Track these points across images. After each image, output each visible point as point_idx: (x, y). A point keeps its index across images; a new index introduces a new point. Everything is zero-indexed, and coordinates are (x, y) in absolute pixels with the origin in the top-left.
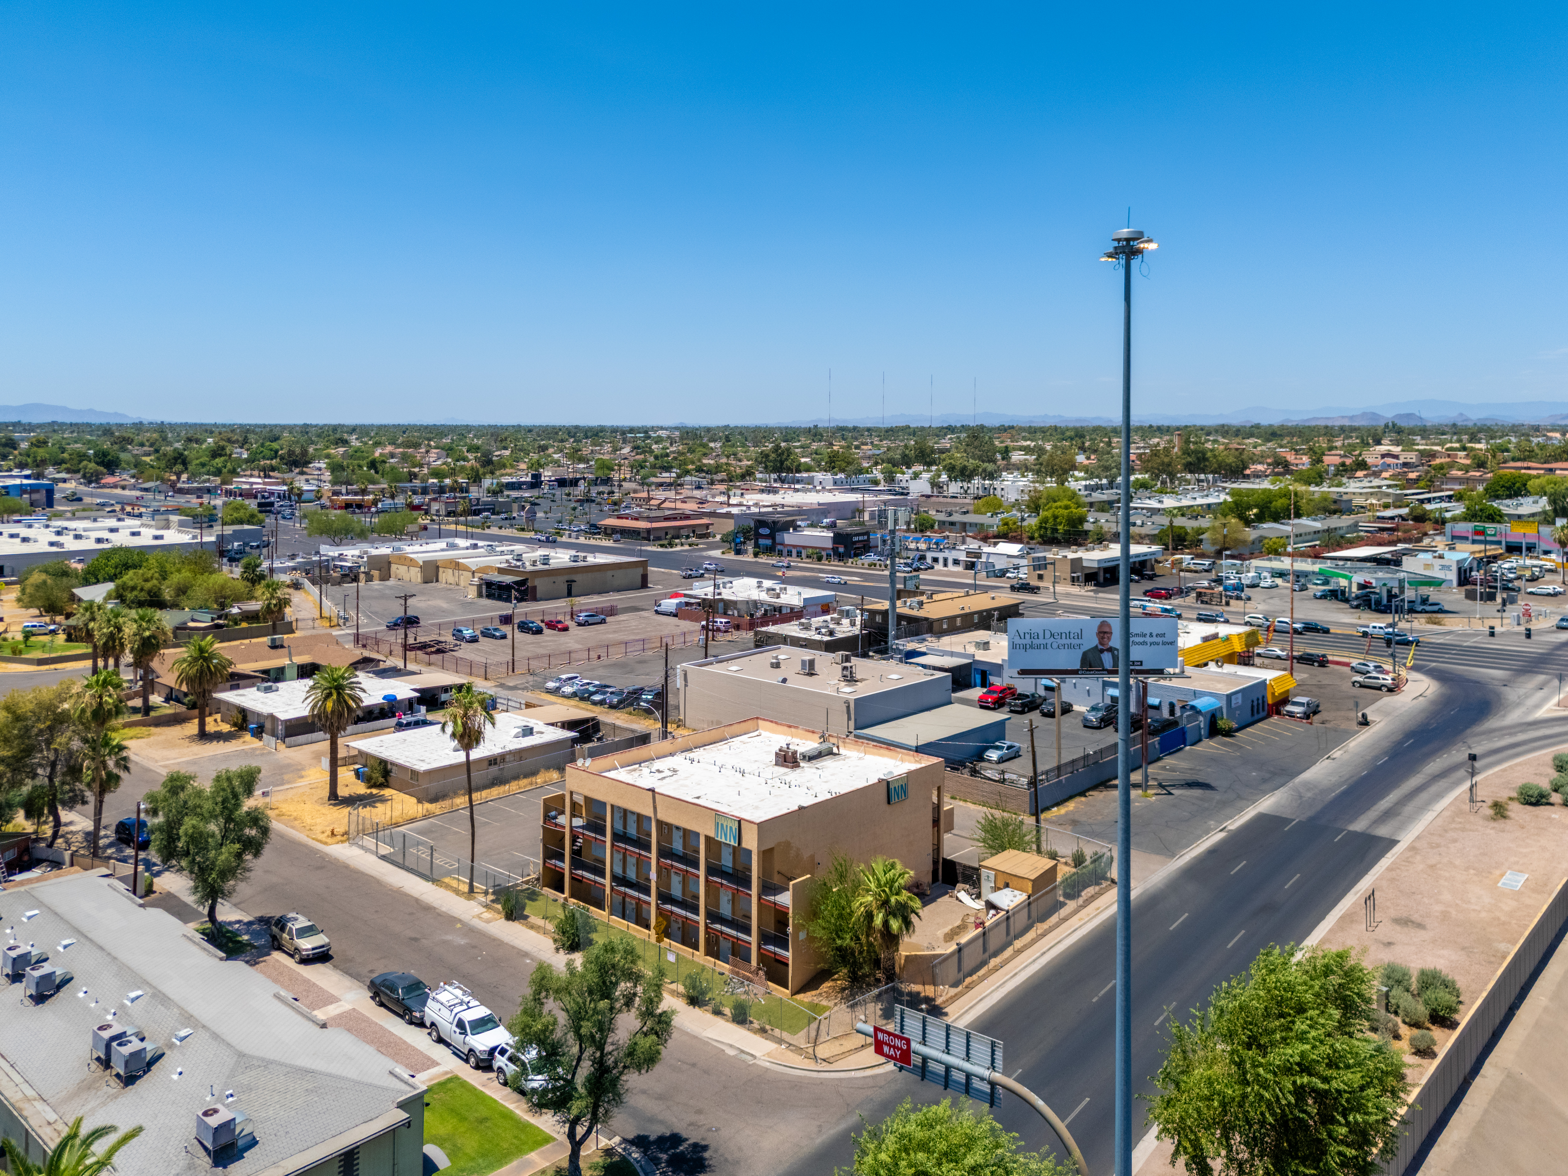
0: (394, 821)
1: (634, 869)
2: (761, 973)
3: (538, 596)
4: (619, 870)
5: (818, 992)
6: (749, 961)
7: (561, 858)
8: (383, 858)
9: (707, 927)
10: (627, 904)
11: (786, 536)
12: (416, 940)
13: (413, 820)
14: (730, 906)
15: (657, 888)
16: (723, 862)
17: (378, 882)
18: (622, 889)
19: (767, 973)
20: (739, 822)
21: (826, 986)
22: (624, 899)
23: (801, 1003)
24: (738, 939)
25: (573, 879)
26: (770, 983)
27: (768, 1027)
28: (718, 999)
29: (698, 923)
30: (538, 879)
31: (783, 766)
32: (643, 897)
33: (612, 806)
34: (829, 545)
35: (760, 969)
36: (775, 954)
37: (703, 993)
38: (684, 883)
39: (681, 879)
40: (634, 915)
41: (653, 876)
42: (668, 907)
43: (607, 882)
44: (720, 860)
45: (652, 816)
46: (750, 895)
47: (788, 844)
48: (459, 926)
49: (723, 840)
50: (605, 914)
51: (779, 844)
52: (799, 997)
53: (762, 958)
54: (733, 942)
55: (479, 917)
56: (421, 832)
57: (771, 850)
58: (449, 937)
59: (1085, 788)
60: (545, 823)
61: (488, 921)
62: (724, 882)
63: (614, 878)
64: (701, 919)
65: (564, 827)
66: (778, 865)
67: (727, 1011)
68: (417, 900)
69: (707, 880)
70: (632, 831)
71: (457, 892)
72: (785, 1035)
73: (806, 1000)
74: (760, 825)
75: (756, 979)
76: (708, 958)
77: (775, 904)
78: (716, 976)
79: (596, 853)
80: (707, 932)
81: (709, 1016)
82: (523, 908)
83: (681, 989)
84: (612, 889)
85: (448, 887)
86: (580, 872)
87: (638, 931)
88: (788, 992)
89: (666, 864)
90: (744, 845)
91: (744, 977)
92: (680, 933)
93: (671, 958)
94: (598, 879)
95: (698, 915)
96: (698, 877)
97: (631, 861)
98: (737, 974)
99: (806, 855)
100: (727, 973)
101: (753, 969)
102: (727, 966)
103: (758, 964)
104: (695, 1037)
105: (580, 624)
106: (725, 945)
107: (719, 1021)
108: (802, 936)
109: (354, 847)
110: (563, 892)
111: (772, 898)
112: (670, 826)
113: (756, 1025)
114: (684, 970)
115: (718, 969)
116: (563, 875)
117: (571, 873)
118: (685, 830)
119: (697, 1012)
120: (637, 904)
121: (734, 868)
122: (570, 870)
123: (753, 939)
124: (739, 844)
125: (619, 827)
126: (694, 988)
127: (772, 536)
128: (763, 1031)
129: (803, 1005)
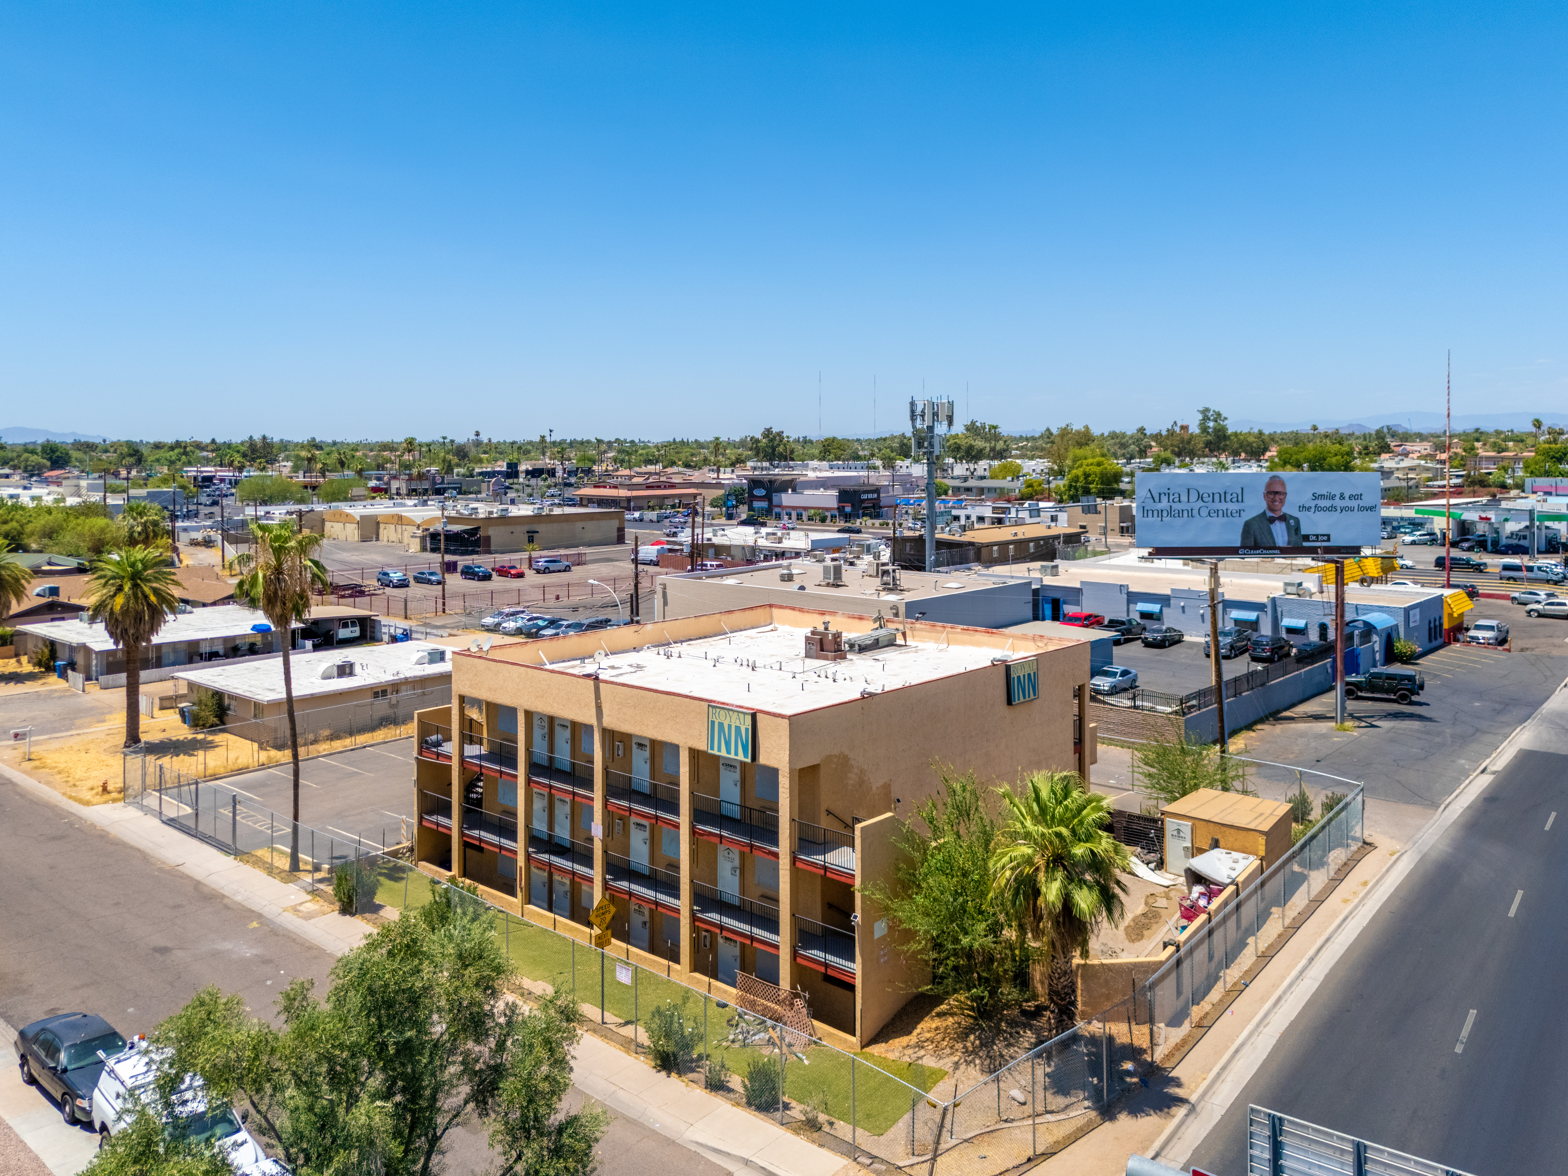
0: (209, 772)
1: (568, 823)
2: (798, 1002)
3: (492, 548)
4: (540, 826)
5: (913, 1038)
6: (774, 980)
7: (445, 809)
8: (171, 822)
9: (694, 918)
10: (556, 886)
11: (783, 496)
12: (163, 950)
13: (241, 771)
14: (737, 879)
15: (605, 852)
16: (723, 797)
17: (144, 857)
18: (545, 857)
19: (810, 1004)
20: (754, 716)
21: (927, 1026)
22: (551, 875)
23: (882, 1061)
24: (752, 939)
25: (466, 845)
26: (816, 1023)
27: (822, 1118)
28: (716, 1058)
29: (677, 911)
30: (411, 850)
31: (818, 658)
32: (580, 869)
33: (528, 714)
34: (834, 504)
35: (797, 995)
36: (826, 965)
37: (687, 1045)
38: (653, 842)
39: (647, 834)
40: (567, 903)
41: (597, 830)
42: (624, 885)
43: (520, 846)
44: (717, 793)
45: (593, 721)
46: (776, 855)
47: (844, 762)
48: (255, 924)
49: (723, 753)
50: (517, 901)
51: (829, 758)
52: (877, 1049)
53: (800, 974)
54: (743, 945)
55: (295, 910)
56: (247, 787)
57: (814, 769)
58: (228, 945)
59: (1252, 719)
60: (420, 753)
61: (308, 917)
62: (725, 833)
63: (533, 840)
64: (684, 903)
65: (449, 758)
66: (827, 798)
67: (736, 1082)
68: (197, 885)
69: (693, 832)
70: (563, 755)
71: (270, 870)
72: (863, 1138)
73: (891, 1056)
74: (795, 720)
75: (789, 1014)
76: (697, 975)
77: (825, 868)
78: (713, 1010)
79: (503, 800)
80: (694, 929)
81: (699, 1094)
82: (372, 893)
83: (643, 1037)
84: (528, 858)
85: (258, 863)
86: (475, 833)
87: (572, 929)
88: (854, 1040)
89: (619, 807)
90: (763, 760)
91: (765, 1012)
92: (646, 933)
93: (624, 976)
94: (505, 842)
95: (677, 897)
96: (677, 826)
97: (563, 811)
98: (753, 1005)
99: (876, 782)
100: (732, 1004)
101: (783, 995)
102: (733, 991)
103: (793, 987)
104: (670, 1143)
105: (538, 572)
106: (728, 952)
107: (719, 1103)
108: (880, 929)
109: (130, 808)
110: (449, 869)
111: (818, 859)
112: (626, 738)
113: (797, 1111)
114: (651, 1000)
115: (715, 997)
116: (449, 837)
117: (462, 834)
118: (653, 742)
119: (674, 1084)
120: (572, 882)
121: (743, 807)
122: (461, 828)
123: (784, 939)
124: (754, 757)
125: (541, 749)
126: (668, 1035)
127: (768, 498)
128: (811, 1126)
129: (887, 1067)
